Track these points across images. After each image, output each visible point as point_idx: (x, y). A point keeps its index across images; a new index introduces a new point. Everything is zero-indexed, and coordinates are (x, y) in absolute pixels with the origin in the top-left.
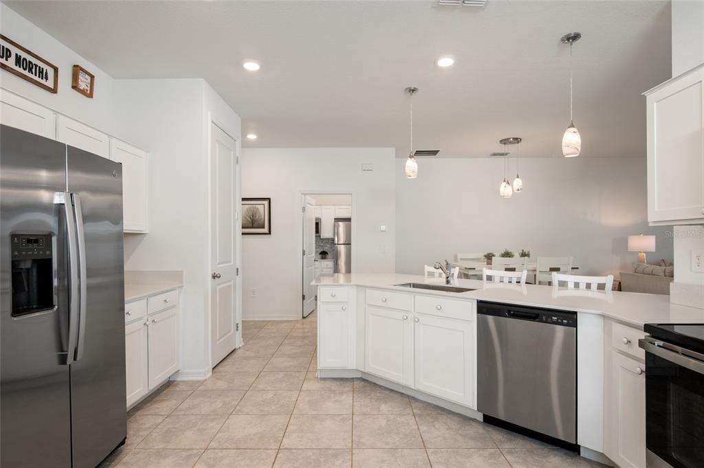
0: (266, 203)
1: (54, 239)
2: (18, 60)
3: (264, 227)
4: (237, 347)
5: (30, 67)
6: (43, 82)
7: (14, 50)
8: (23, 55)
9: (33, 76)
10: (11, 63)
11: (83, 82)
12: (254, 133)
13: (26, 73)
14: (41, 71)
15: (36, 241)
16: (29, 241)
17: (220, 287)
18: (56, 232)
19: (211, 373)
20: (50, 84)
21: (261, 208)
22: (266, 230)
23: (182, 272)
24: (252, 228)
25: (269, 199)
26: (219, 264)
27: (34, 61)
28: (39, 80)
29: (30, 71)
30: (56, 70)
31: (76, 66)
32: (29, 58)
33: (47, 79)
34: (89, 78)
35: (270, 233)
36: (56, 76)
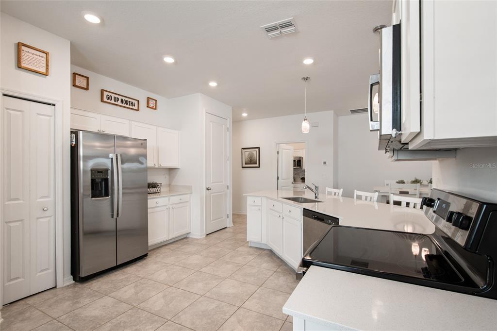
0: (257, 150)
1: (109, 172)
2: (122, 101)
3: (256, 164)
4: (228, 226)
5: (127, 102)
6: (133, 107)
7: (120, 98)
8: (124, 98)
9: (128, 106)
10: (119, 103)
11: (152, 104)
12: (246, 113)
13: (126, 105)
14: (132, 104)
15: (102, 172)
16: (99, 172)
17: (213, 194)
18: (110, 169)
19: (205, 236)
20: (136, 107)
21: (255, 153)
22: (257, 165)
23: (191, 186)
24: (251, 164)
25: (259, 148)
26: (213, 183)
27: (129, 100)
28: (131, 107)
29: (127, 104)
30: (138, 101)
31: (148, 98)
32: (126, 99)
33: (134, 106)
34: (155, 101)
35: (259, 167)
36: (138, 104)
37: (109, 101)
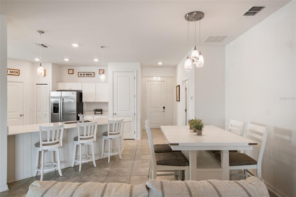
2: (86, 75)
4: (135, 139)
6: (92, 76)
7: (85, 73)
8: (87, 73)
11: (101, 72)
13: (88, 76)
14: (91, 74)
16: (56, 104)
25: (179, 86)
26: (119, 111)
27: (89, 73)
28: (91, 76)
31: (99, 70)
32: (88, 73)
34: (103, 70)
35: (179, 101)
36: (94, 74)
37: (81, 76)
